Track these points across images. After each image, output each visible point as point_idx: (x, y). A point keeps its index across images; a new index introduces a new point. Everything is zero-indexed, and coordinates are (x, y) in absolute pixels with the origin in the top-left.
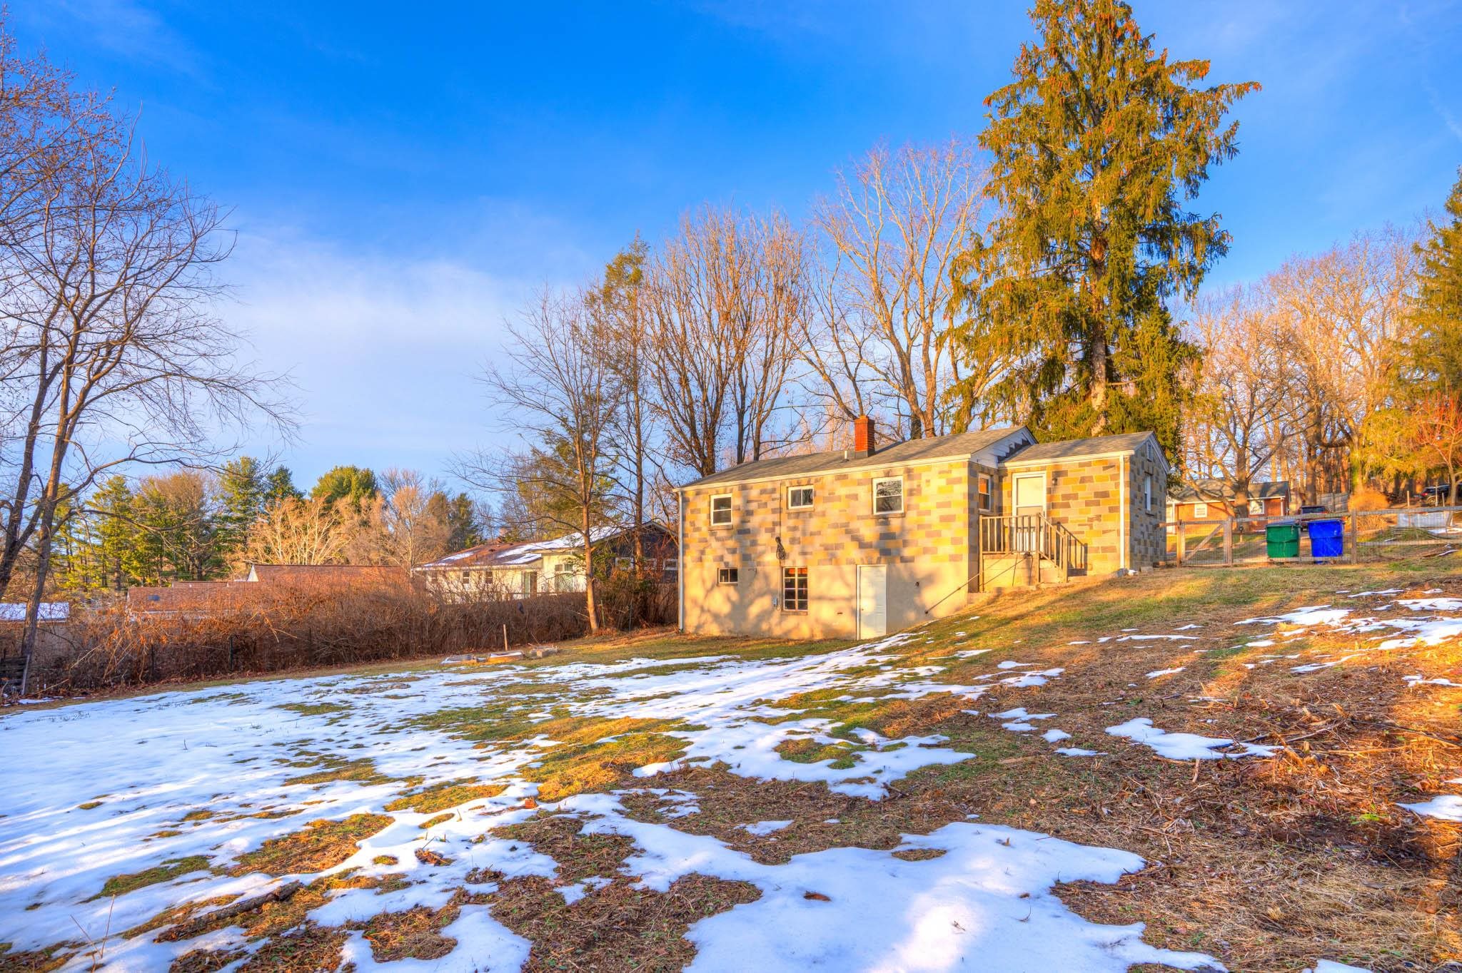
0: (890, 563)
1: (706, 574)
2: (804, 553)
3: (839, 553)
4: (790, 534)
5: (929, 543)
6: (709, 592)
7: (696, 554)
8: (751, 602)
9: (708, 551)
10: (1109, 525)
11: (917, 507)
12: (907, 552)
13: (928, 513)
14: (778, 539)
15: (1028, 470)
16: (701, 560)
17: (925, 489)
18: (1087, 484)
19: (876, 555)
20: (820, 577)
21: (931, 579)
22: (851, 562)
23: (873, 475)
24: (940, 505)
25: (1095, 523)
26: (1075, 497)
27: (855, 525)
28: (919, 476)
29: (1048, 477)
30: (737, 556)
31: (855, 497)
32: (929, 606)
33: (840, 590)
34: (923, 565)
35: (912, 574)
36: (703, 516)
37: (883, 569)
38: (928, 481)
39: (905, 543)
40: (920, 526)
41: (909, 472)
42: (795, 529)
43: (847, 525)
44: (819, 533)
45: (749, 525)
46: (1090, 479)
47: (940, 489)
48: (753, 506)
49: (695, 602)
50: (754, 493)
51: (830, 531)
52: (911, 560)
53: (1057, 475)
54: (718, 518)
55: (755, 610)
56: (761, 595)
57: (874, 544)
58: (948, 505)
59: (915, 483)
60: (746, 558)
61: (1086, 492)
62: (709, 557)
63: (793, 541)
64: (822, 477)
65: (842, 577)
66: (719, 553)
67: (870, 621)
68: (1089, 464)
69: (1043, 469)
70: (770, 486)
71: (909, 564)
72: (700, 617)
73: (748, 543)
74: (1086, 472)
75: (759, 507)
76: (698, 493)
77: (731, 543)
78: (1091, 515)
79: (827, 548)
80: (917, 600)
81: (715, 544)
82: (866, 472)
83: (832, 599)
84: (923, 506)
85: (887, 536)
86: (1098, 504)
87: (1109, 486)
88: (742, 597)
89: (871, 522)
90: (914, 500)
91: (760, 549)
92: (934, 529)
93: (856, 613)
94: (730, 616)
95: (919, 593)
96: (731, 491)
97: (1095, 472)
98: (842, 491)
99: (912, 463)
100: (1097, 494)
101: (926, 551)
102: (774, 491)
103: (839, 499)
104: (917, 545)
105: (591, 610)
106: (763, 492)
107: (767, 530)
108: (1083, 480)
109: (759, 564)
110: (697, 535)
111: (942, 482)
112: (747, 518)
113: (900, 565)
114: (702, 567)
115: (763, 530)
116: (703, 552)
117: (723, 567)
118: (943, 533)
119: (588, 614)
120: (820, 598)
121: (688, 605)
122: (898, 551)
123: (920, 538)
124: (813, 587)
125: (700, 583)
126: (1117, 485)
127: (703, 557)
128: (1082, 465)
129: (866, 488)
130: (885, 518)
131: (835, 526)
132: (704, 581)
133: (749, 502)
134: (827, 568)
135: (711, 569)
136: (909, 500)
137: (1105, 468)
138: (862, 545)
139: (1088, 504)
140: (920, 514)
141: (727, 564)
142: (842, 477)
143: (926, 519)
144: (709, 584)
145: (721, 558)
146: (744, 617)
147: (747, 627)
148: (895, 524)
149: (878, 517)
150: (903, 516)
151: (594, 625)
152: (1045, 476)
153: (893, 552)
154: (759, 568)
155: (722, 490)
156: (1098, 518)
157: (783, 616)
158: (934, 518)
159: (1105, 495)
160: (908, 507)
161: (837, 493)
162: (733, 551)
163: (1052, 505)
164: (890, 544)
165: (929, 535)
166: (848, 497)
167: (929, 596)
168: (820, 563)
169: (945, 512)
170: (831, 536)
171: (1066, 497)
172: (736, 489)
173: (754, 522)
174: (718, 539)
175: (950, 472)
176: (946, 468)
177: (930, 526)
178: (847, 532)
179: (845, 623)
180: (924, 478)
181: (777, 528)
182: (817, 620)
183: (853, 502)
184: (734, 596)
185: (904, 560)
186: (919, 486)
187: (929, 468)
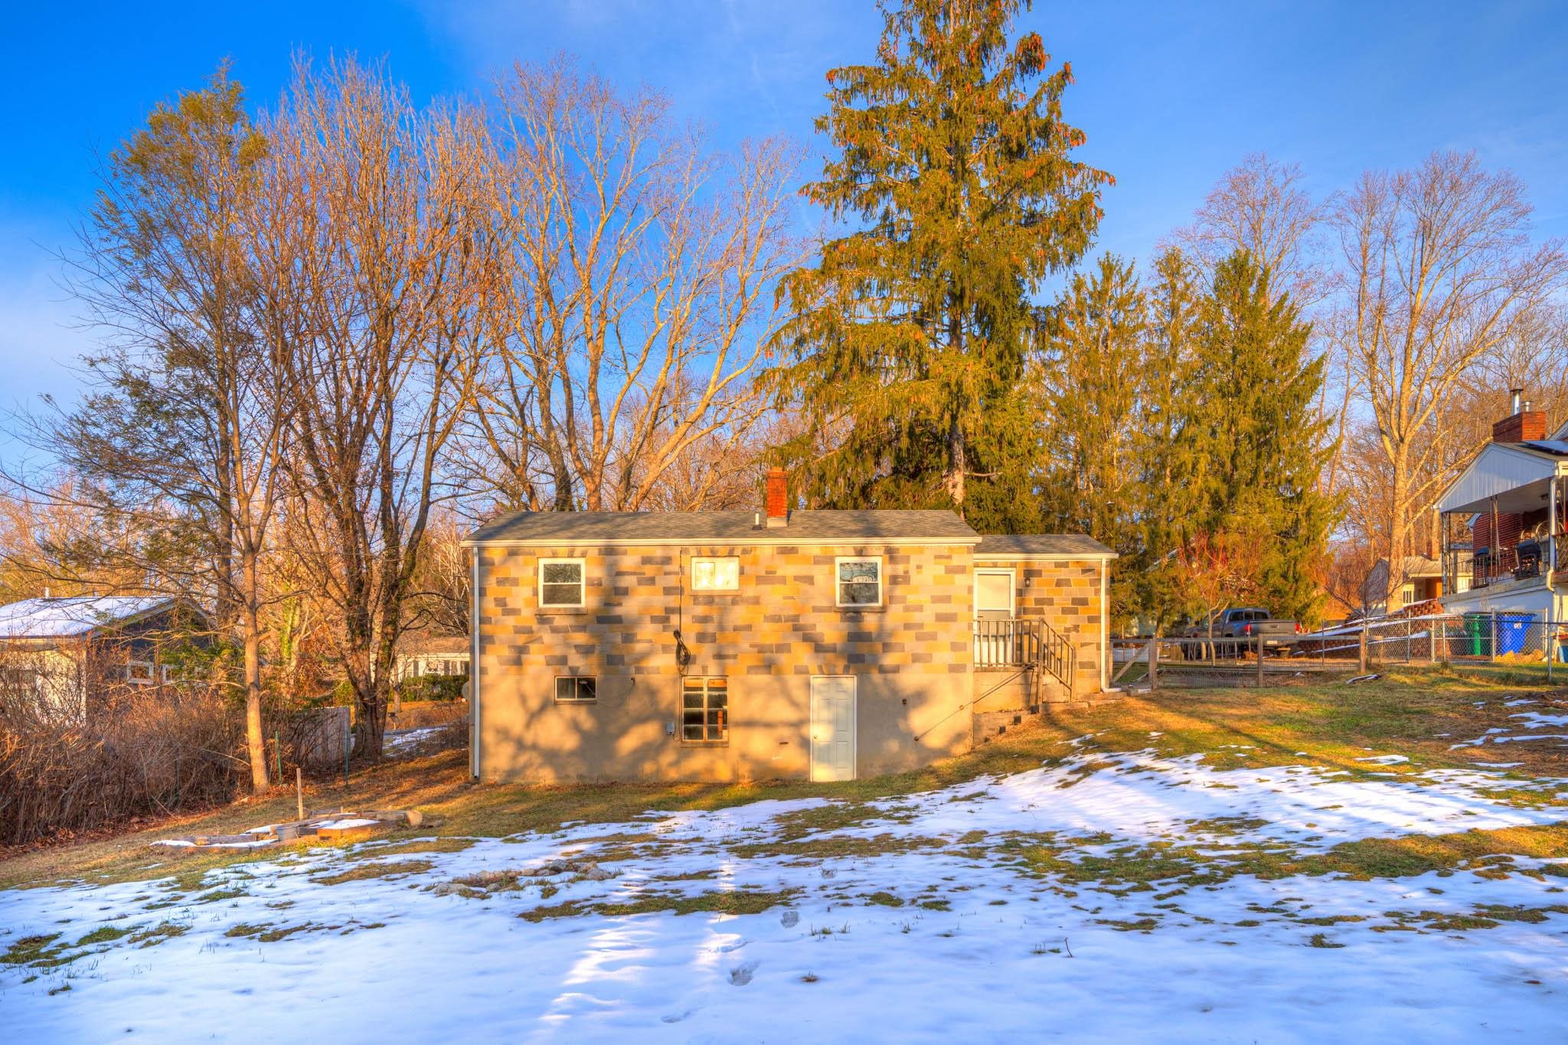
0: (862, 675)
1: (528, 686)
2: (720, 657)
3: (783, 658)
4: (698, 628)
5: (921, 648)
6: (534, 717)
7: (507, 653)
8: (623, 731)
9: (533, 647)
10: (1088, 637)
11: (903, 599)
12: (889, 660)
13: (919, 608)
14: (677, 634)
15: (995, 565)
16: (518, 662)
17: (915, 578)
18: (1064, 588)
19: (841, 664)
20: (749, 692)
21: (921, 697)
22: (802, 671)
23: (838, 551)
24: (936, 600)
25: (1073, 634)
26: (1050, 602)
27: (809, 619)
28: (907, 559)
29: (1017, 575)
30: (594, 659)
31: (810, 580)
32: (918, 732)
33: (781, 711)
34: (910, 679)
35: (894, 691)
36: (525, 592)
37: (850, 682)
38: (919, 567)
39: (887, 647)
40: (907, 626)
41: (891, 554)
42: (705, 620)
43: (796, 618)
44: (749, 628)
45: (618, 611)
46: (1067, 582)
47: (937, 580)
48: (628, 581)
49: (504, 734)
50: (628, 562)
51: (767, 627)
52: (896, 669)
53: (1029, 574)
54: (552, 596)
55: (629, 743)
56: (641, 720)
57: (839, 647)
58: (947, 599)
59: (900, 569)
60: (612, 661)
61: (1063, 598)
62: (536, 659)
63: (701, 638)
64: (754, 548)
65: (786, 693)
66: (558, 652)
67: (826, 755)
68: (1065, 565)
69: (1013, 565)
70: (659, 553)
71: (890, 676)
72: (514, 757)
73: (619, 639)
74: (1062, 574)
75: (640, 583)
76: (513, 553)
77: (580, 638)
78: (1068, 625)
79: (761, 649)
80: (902, 726)
81: (547, 637)
82: (825, 547)
83: (768, 725)
84: (912, 599)
85: (857, 637)
86: (1075, 612)
87: (1089, 593)
88: (602, 722)
89: (836, 618)
90: (899, 591)
91: (639, 647)
92: (926, 630)
93: (805, 743)
94: (578, 753)
95: (905, 717)
96: (583, 555)
97: (1073, 574)
98: (788, 569)
99: (897, 542)
100: (1075, 601)
101: (916, 658)
102: (667, 560)
103: (783, 580)
104: (903, 650)
105: (256, 754)
106: (647, 560)
107: (654, 620)
108: (1059, 583)
109: (639, 670)
110: (511, 621)
111: (940, 569)
112: (616, 599)
113: (876, 677)
114: (520, 673)
115: (648, 619)
116: (522, 650)
117: (565, 673)
118: (939, 636)
119: (245, 756)
120: (749, 724)
121: (489, 737)
122: (875, 658)
123: (907, 640)
124: (735, 707)
125: (516, 703)
126: (1097, 592)
127: (524, 657)
128: (1058, 565)
129: (826, 568)
130: (857, 611)
131: (776, 619)
132: (523, 699)
133: (619, 574)
134: (761, 679)
135: (540, 676)
136: (891, 590)
137: (1085, 571)
138: (819, 648)
139: (1065, 611)
140: (907, 609)
141: (573, 670)
142: (787, 551)
143: (916, 617)
144: (534, 703)
145: (563, 660)
146: (610, 754)
147: (613, 770)
148: (870, 622)
149: (846, 610)
150: (883, 610)
151: (260, 778)
152: (1013, 574)
153: (868, 658)
154: (638, 678)
155: (563, 551)
156: (1076, 628)
157: (685, 753)
158: (926, 617)
159: (1083, 602)
160: (891, 599)
161: (780, 573)
162: (586, 651)
163: (1022, 610)
164: (863, 648)
165: (919, 638)
166: (797, 578)
167: (918, 720)
168: (751, 669)
169: (943, 608)
170: (768, 634)
171: (1038, 601)
172: (594, 552)
173: (629, 607)
174: (555, 630)
175: (949, 557)
176: (946, 553)
177: (921, 626)
178: (796, 628)
179: (789, 759)
180: (913, 563)
181: (675, 620)
182: (744, 756)
183: (805, 587)
184: (586, 721)
185: (882, 670)
186: (906, 572)
187: (921, 550)
